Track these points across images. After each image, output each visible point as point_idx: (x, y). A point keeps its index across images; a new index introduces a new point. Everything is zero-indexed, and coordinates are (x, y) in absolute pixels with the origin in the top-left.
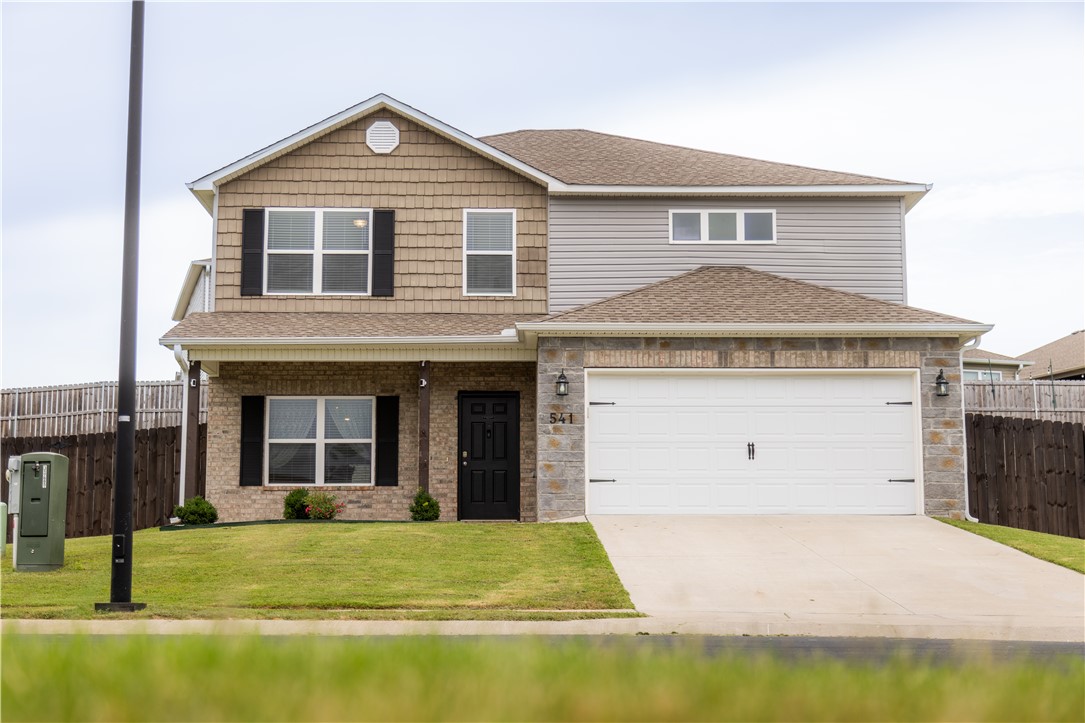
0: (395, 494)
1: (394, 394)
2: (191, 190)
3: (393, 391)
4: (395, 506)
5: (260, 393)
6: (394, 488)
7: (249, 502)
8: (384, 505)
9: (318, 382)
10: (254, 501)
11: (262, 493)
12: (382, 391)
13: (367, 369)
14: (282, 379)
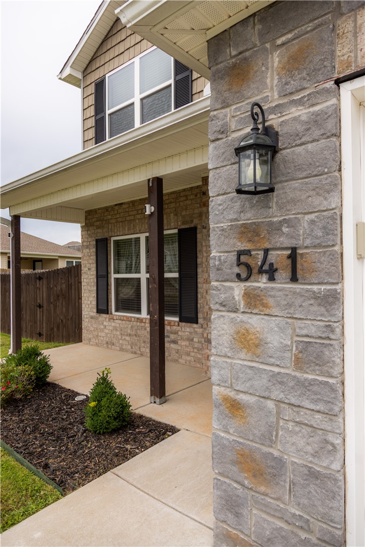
0: (196, 332)
1: (192, 225)
2: (60, 79)
3: (192, 221)
4: (196, 345)
5: (106, 235)
6: (195, 326)
7: (102, 327)
8: (187, 343)
9: (137, 221)
10: (105, 327)
11: (109, 320)
12: (183, 223)
13: (171, 203)
14: (117, 222)
